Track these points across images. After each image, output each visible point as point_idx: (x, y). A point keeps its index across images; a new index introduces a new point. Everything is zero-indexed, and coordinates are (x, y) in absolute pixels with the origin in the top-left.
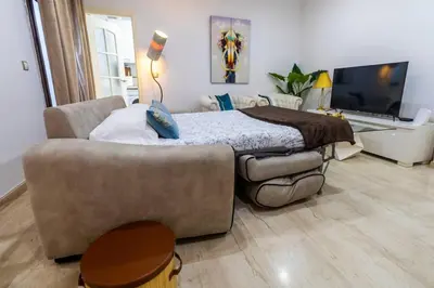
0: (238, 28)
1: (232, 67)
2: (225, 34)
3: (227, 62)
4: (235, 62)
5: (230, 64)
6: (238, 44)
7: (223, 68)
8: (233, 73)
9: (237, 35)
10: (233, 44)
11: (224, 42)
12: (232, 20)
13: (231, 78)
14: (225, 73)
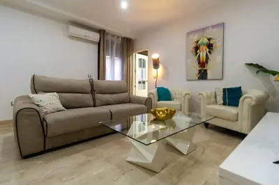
0: (210, 33)
1: (204, 67)
2: (197, 42)
3: (199, 63)
4: (207, 62)
5: (202, 64)
6: (210, 46)
7: (196, 68)
8: (206, 70)
9: (209, 39)
10: (205, 47)
11: (197, 48)
12: (204, 30)
13: (203, 75)
14: (197, 72)
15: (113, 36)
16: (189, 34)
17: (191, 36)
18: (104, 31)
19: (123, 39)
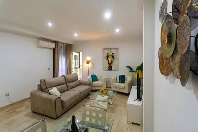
0: (113, 51)
2: (108, 54)
4: (112, 63)
5: (110, 64)
6: (113, 56)
7: (108, 65)
8: (112, 67)
9: (113, 54)
10: (111, 57)
11: (108, 56)
12: (111, 49)
13: (110, 69)
14: (108, 67)
15: (61, 43)
16: (104, 49)
17: (105, 50)
18: (58, 42)
19: (67, 44)
